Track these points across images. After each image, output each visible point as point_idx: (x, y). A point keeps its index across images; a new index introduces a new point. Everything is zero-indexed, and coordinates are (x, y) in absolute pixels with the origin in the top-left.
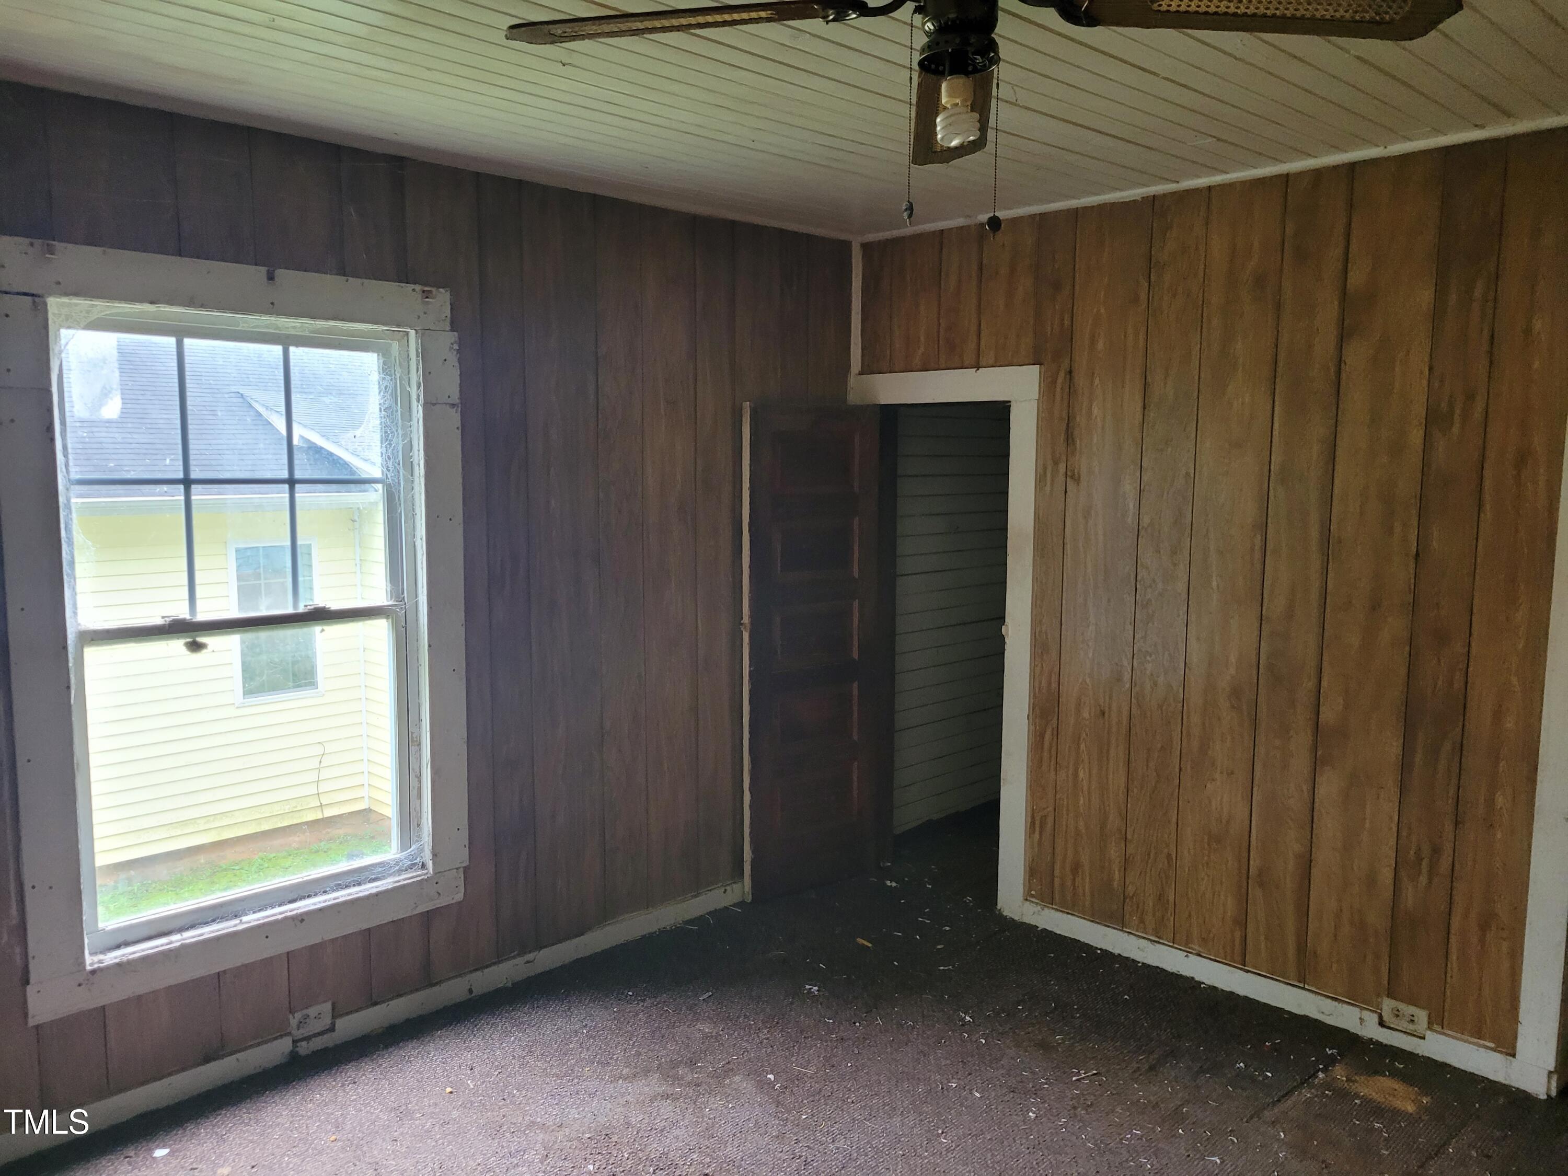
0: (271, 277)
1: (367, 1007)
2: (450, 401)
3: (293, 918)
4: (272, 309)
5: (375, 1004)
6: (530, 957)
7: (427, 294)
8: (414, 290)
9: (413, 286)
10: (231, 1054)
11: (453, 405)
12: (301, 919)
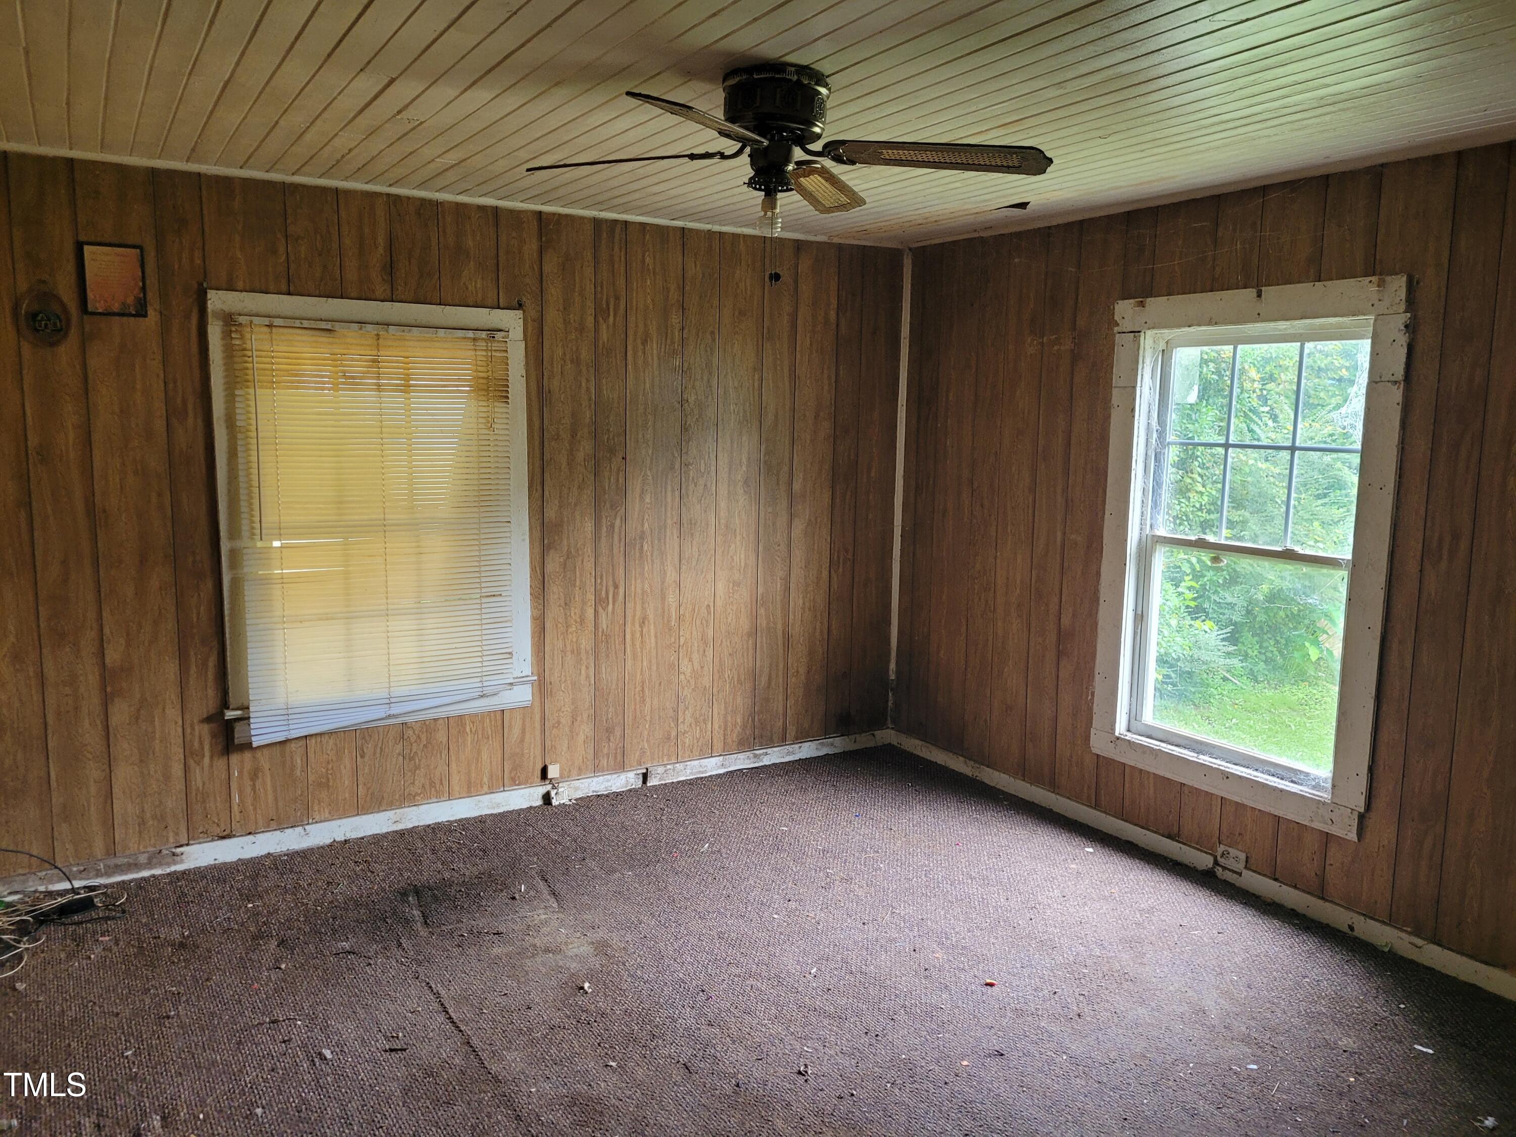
0: (1259, 295)
1: (1270, 878)
2: (1393, 379)
3: (1223, 772)
4: (1259, 317)
5: (1276, 880)
6: (1419, 942)
7: (1381, 284)
8: (1370, 282)
9: (1370, 278)
10: (1179, 842)
11: (1396, 382)
12: (1227, 776)
